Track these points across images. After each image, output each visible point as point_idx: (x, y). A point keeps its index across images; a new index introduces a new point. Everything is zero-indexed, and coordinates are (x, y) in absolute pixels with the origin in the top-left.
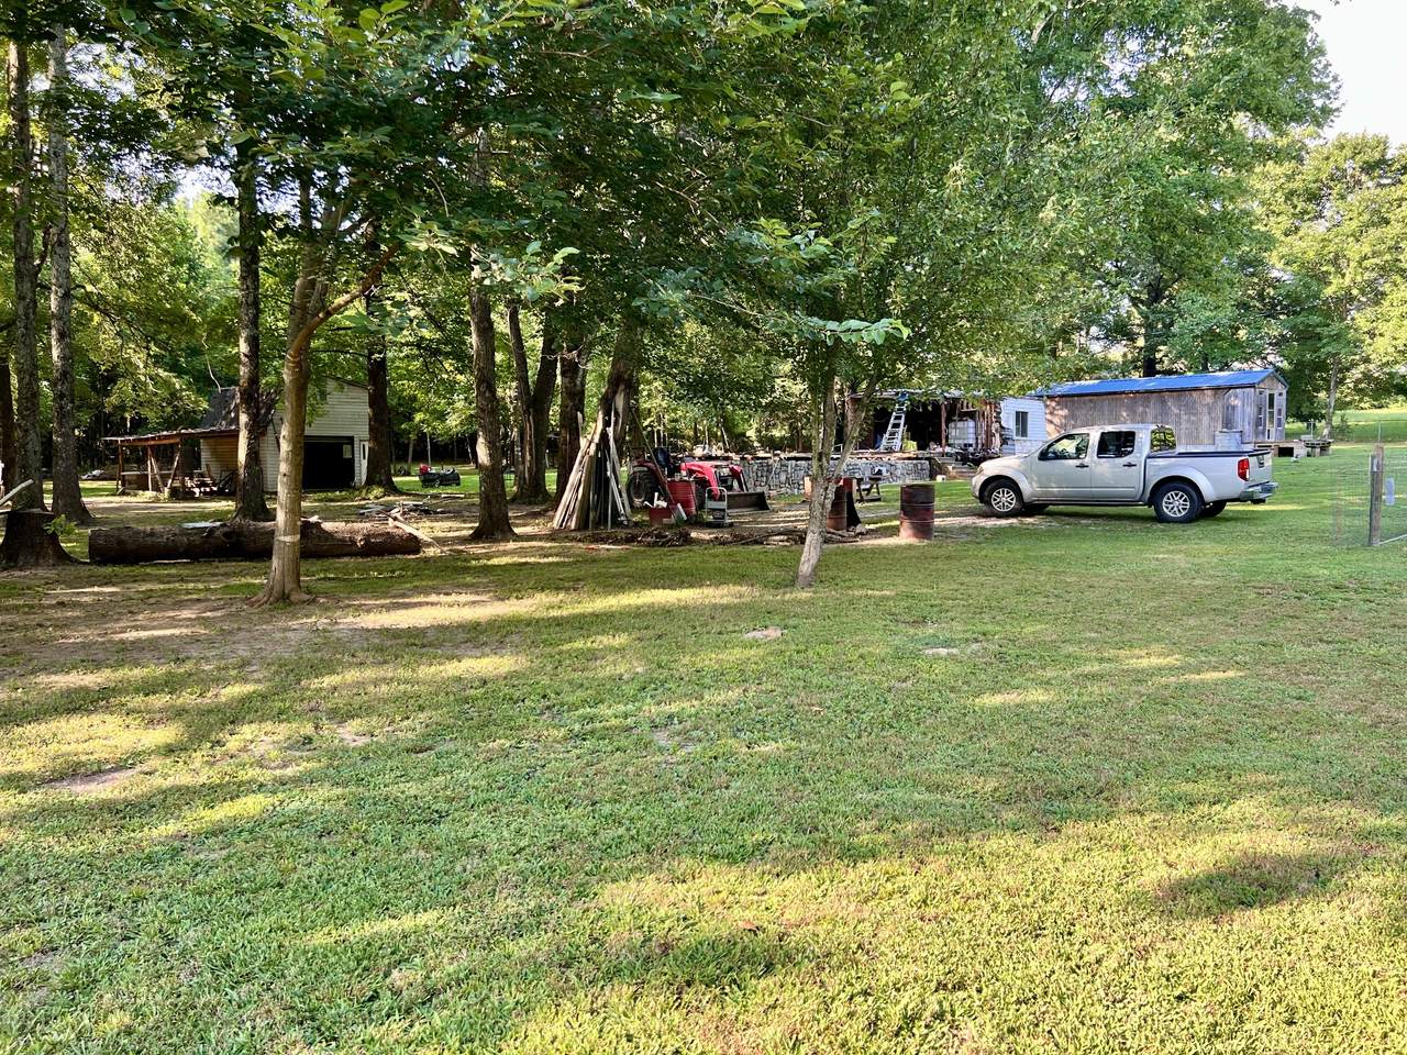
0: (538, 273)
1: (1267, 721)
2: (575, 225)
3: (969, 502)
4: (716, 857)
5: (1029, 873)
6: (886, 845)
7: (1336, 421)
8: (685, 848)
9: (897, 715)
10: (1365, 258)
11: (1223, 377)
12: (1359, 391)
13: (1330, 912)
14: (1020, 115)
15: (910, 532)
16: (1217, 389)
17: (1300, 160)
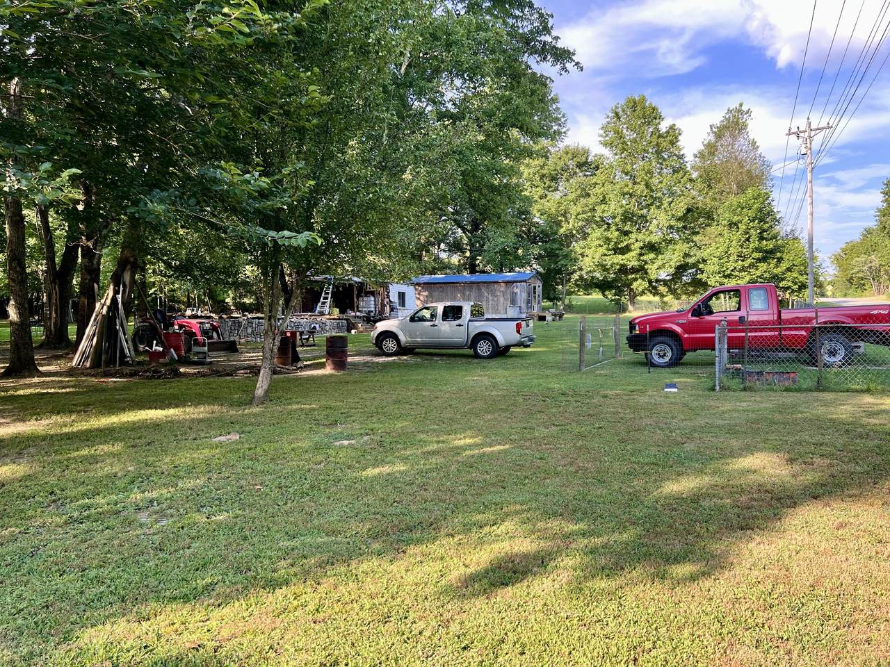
0: (48, 185)
1: (524, 474)
2: (82, 154)
3: (370, 346)
4: (175, 599)
5: (385, 582)
6: (296, 575)
7: (567, 302)
8: (152, 595)
9: (312, 487)
10: (579, 214)
11: (509, 275)
12: (578, 286)
13: (547, 583)
14: (392, 115)
15: (332, 366)
16: (507, 283)
17: (547, 158)
